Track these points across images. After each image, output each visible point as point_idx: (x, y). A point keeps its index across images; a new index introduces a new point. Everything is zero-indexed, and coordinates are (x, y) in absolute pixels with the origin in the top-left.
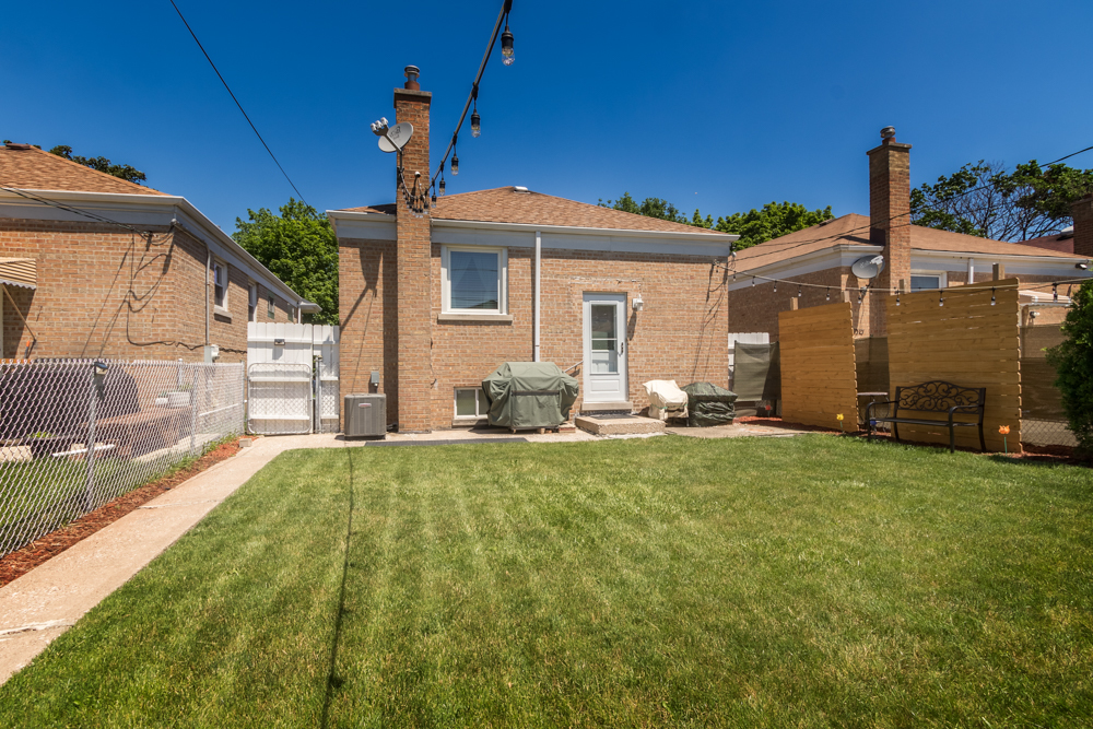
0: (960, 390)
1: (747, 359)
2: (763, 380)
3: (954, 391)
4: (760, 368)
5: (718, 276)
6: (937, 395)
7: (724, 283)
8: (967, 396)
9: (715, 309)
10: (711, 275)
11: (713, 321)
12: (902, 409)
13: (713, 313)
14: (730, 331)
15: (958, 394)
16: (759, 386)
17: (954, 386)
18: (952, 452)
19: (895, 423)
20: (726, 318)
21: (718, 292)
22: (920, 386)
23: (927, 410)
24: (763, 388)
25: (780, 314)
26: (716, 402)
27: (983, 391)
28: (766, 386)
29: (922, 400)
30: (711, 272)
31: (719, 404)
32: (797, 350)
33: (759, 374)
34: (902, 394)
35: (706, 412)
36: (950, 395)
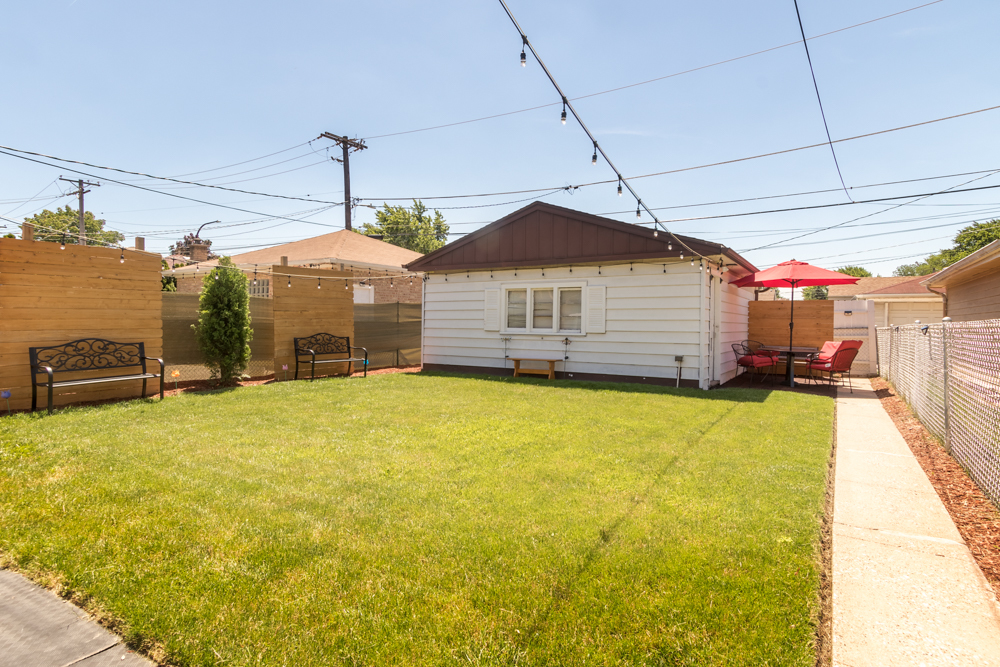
0: (119, 346)
3: (111, 347)
6: (91, 352)
8: (127, 351)
15: (116, 350)
17: (111, 343)
22: (68, 345)
23: (81, 369)
27: (142, 344)
29: (73, 360)
34: (41, 356)
36: (108, 351)
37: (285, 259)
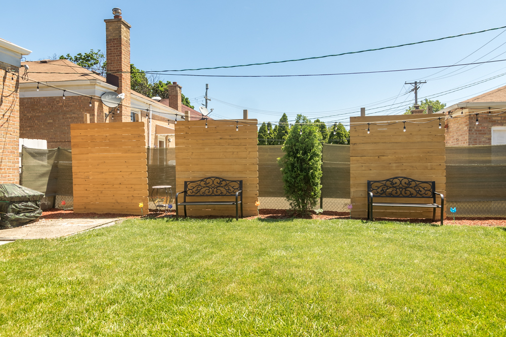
0: (228, 182)
1: (33, 162)
2: (46, 180)
3: (224, 183)
4: (44, 170)
5: (11, 83)
6: (213, 185)
7: (16, 91)
8: (232, 186)
9: (8, 114)
10: (4, 81)
11: (6, 125)
12: (189, 196)
13: (6, 117)
14: (21, 137)
15: (226, 185)
16: (43, 185)
17: (224, 180)
18: (237, 220)
19: (185, 206)
20: (17, 124)
21: (11, 98)
22: (202, 180)
23: (207, 195)
24: (46, 187)
25: (72, 125)
26: (27, 202)
27: (241, 182)
28: (48, 185)
29: (203, 190)
30: (5, 78)
31: (30, 204)
32: (90, 155)
33: (43, 175)
34: (189, 187)
35: (18, 213)
36: (222, 185)
37: (363, 110)
